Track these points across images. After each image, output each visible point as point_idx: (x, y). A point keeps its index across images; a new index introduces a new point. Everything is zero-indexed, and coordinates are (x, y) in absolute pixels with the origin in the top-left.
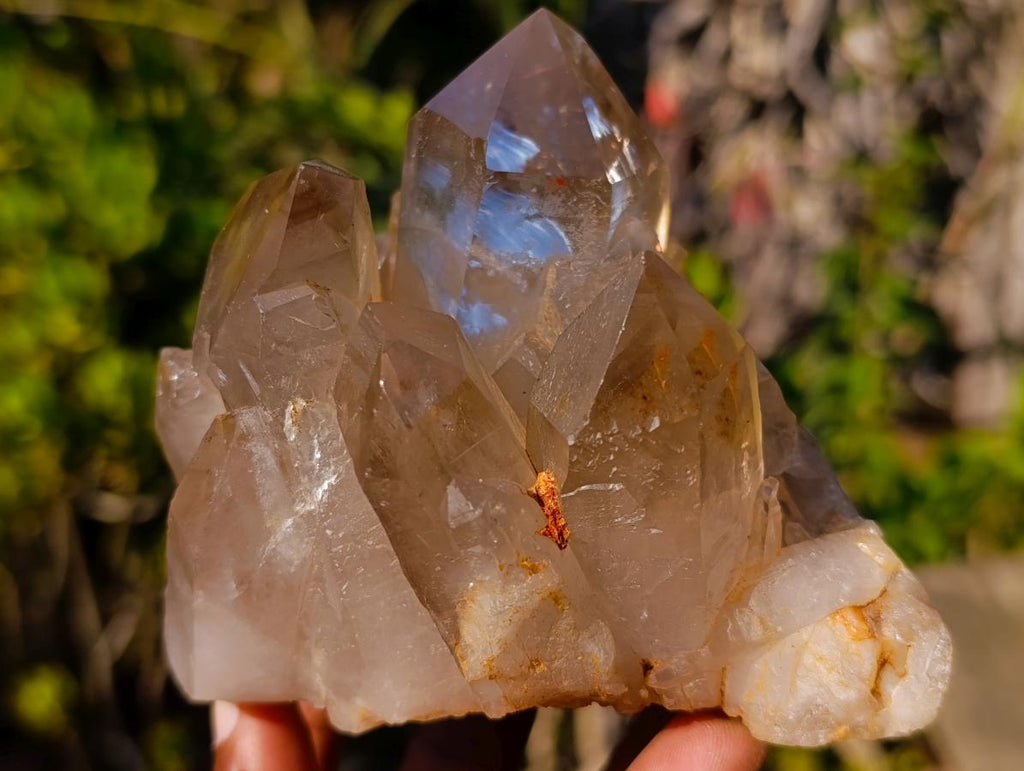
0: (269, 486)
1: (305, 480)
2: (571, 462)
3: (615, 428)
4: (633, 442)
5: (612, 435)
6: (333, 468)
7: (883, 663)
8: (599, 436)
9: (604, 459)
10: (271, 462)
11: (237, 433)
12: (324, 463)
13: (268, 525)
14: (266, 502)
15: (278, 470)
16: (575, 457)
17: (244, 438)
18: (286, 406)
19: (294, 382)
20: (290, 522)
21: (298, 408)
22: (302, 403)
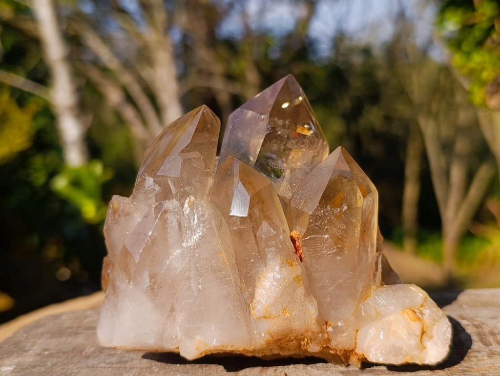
0: (172, 234)
1: (189, 232)
2: (309, 223)
3: (329, 208)
4: (336, 216)
5: (327, 211)
6: (201, 228)
7: (423, 333)
8: (322, 212)
9: (323, 222)
10: (175, 224)
11: (163, 209)
12: (198, 225)
13: (170, 251)
14: (171, 241)
15: (177, 227)
16: (311, 221)
17: (166, 212)
18: (186, 199)
19: (191, 189)
20: (179, 251)
21: (191, 200)
22: (193, 198)
